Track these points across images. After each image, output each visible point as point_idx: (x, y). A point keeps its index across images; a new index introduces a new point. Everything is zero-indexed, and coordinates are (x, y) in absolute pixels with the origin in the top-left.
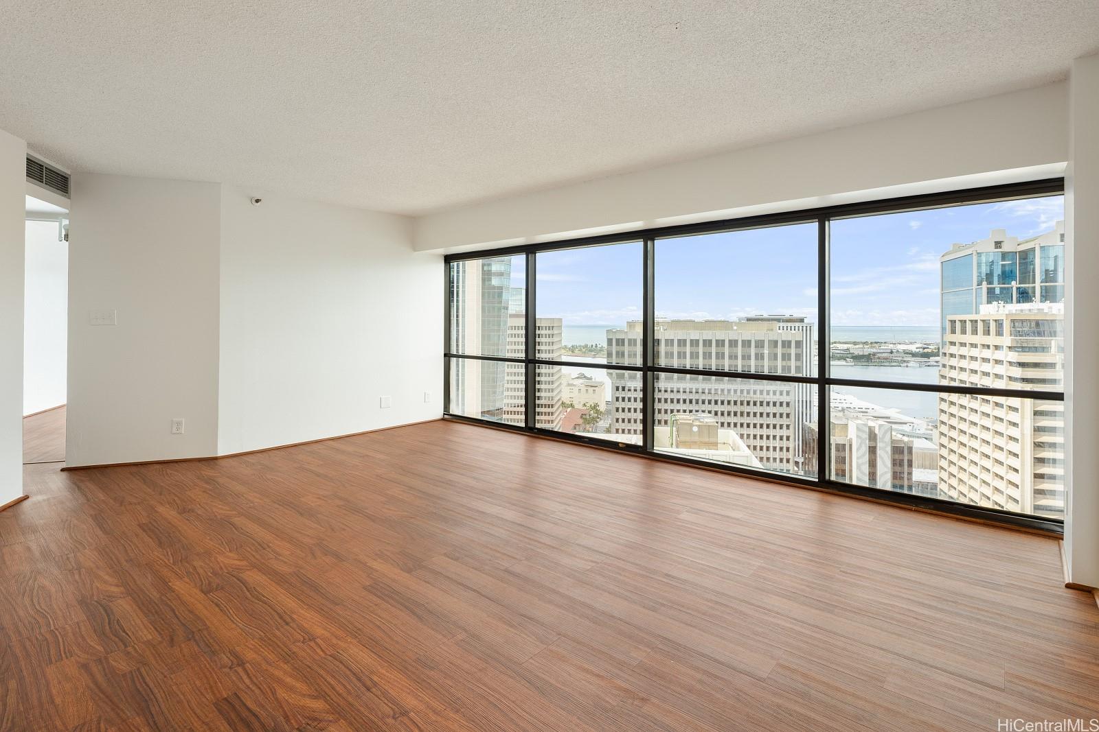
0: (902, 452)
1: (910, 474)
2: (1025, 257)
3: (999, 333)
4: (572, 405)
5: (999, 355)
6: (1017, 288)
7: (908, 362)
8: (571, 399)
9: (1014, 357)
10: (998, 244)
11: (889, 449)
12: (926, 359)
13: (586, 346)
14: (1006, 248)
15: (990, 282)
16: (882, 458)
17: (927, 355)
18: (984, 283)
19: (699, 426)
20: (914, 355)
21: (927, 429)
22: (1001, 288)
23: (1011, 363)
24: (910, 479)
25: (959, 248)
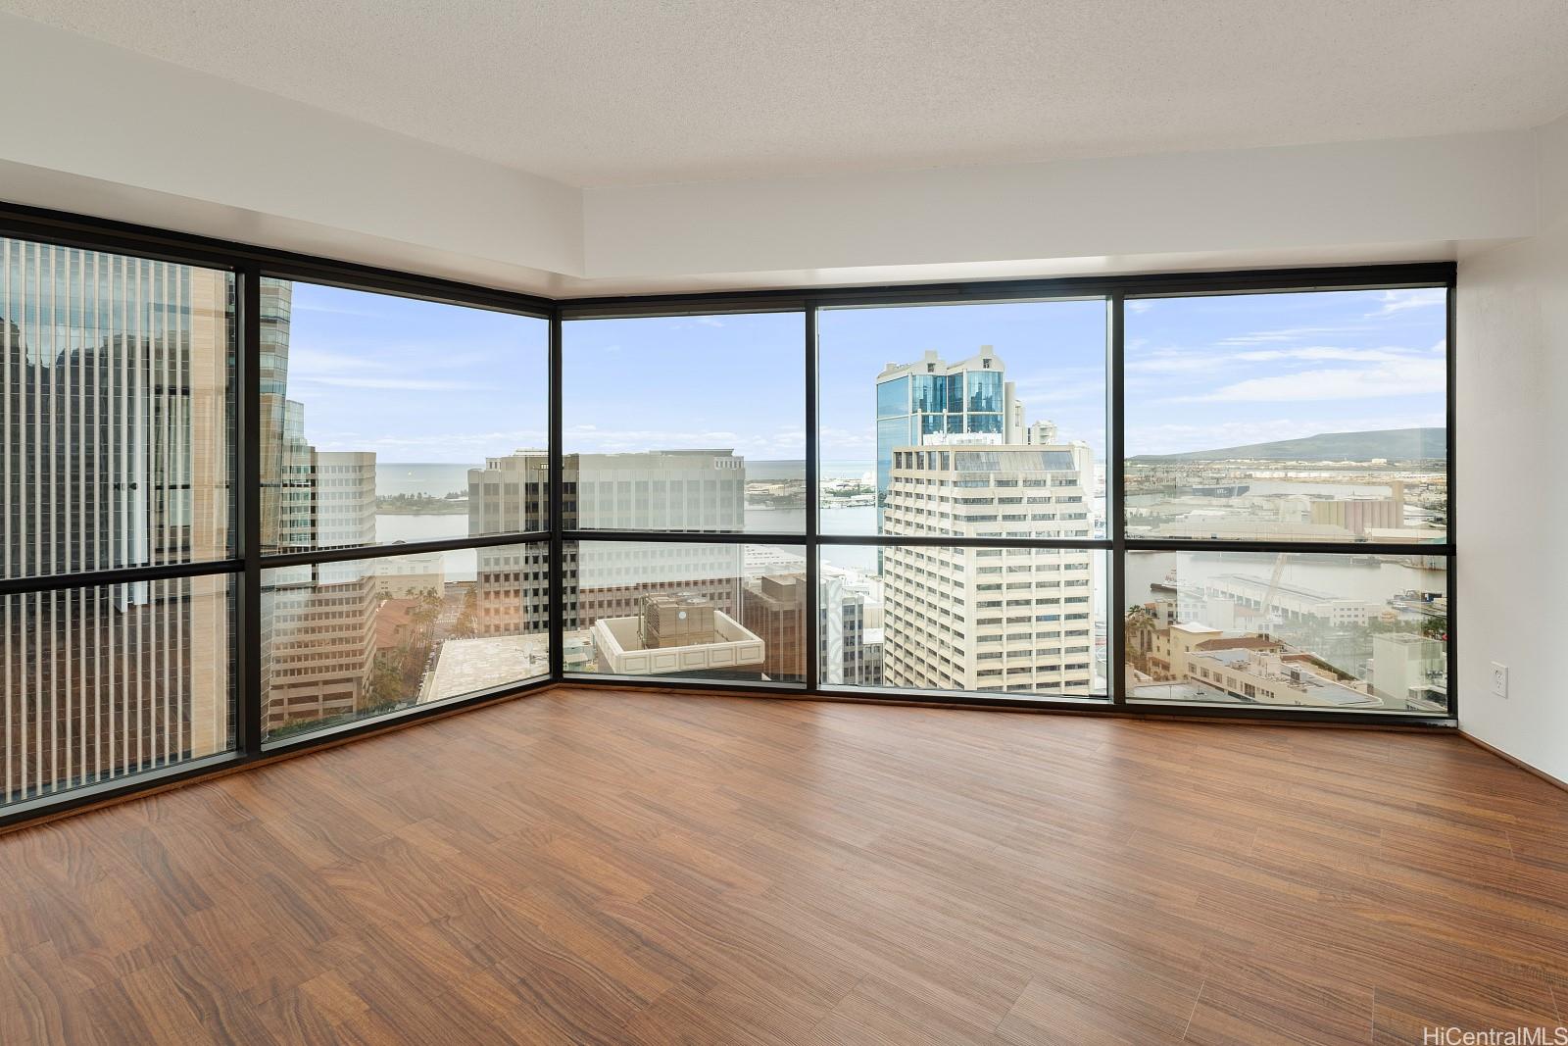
0: (853, 612)
1: (860, 637)
2: (954, 380)
3: (945, 466)
4: (388, 595)
5: (945, 491)
6: (948, 417)
7: (830, 502)
8: (384, 585)
9: (959, 493)
10: (931, 367)
11: (840, 610)
12: (847, 499)
13: (402, 496)
14: (939, 371)
15: (924, 410)
16: (834, 624)
17: (848, 494)
18: (920, 410)
19: (688, 611)
20: (835, 494)
21: (858, 581)
22: (934, 417)
23: (956, 500)
24: (860, 643)
25: (892, 369)
